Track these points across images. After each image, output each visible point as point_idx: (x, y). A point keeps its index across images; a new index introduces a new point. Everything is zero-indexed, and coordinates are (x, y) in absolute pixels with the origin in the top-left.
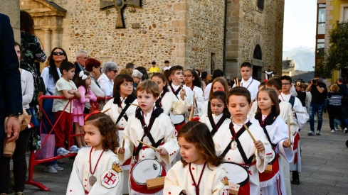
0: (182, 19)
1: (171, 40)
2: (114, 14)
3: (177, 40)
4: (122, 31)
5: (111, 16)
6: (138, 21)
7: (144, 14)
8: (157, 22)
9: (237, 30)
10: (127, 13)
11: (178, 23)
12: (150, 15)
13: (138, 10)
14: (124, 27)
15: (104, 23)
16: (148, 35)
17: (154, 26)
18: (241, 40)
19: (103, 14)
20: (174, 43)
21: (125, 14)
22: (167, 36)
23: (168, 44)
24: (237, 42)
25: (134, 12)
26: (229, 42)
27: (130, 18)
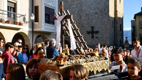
0: (109, 36)
1: (106, 41)
2: (91, 35)
3: (108, 41)
4: (93, 39)
5: (90, 35)
6: (97, 36)
7: (99, 35)
8: (102, 36)
9: (117, 37)
10: (94, 34)
11: (108, 37)
12: (100, 35)
13: (97, 34)
14: (94, 38)
15: (88, 37)
16: (100, 39)
17: (102, 37)
18: (118, 39)
19: (88, 35)
20: (107, 41)
21: (94, 35)
22: (105, 40)
23: (105, 42)
24: (117, 40)
25: (96, 34)
26: (115, 40)
27: (95, 35)
